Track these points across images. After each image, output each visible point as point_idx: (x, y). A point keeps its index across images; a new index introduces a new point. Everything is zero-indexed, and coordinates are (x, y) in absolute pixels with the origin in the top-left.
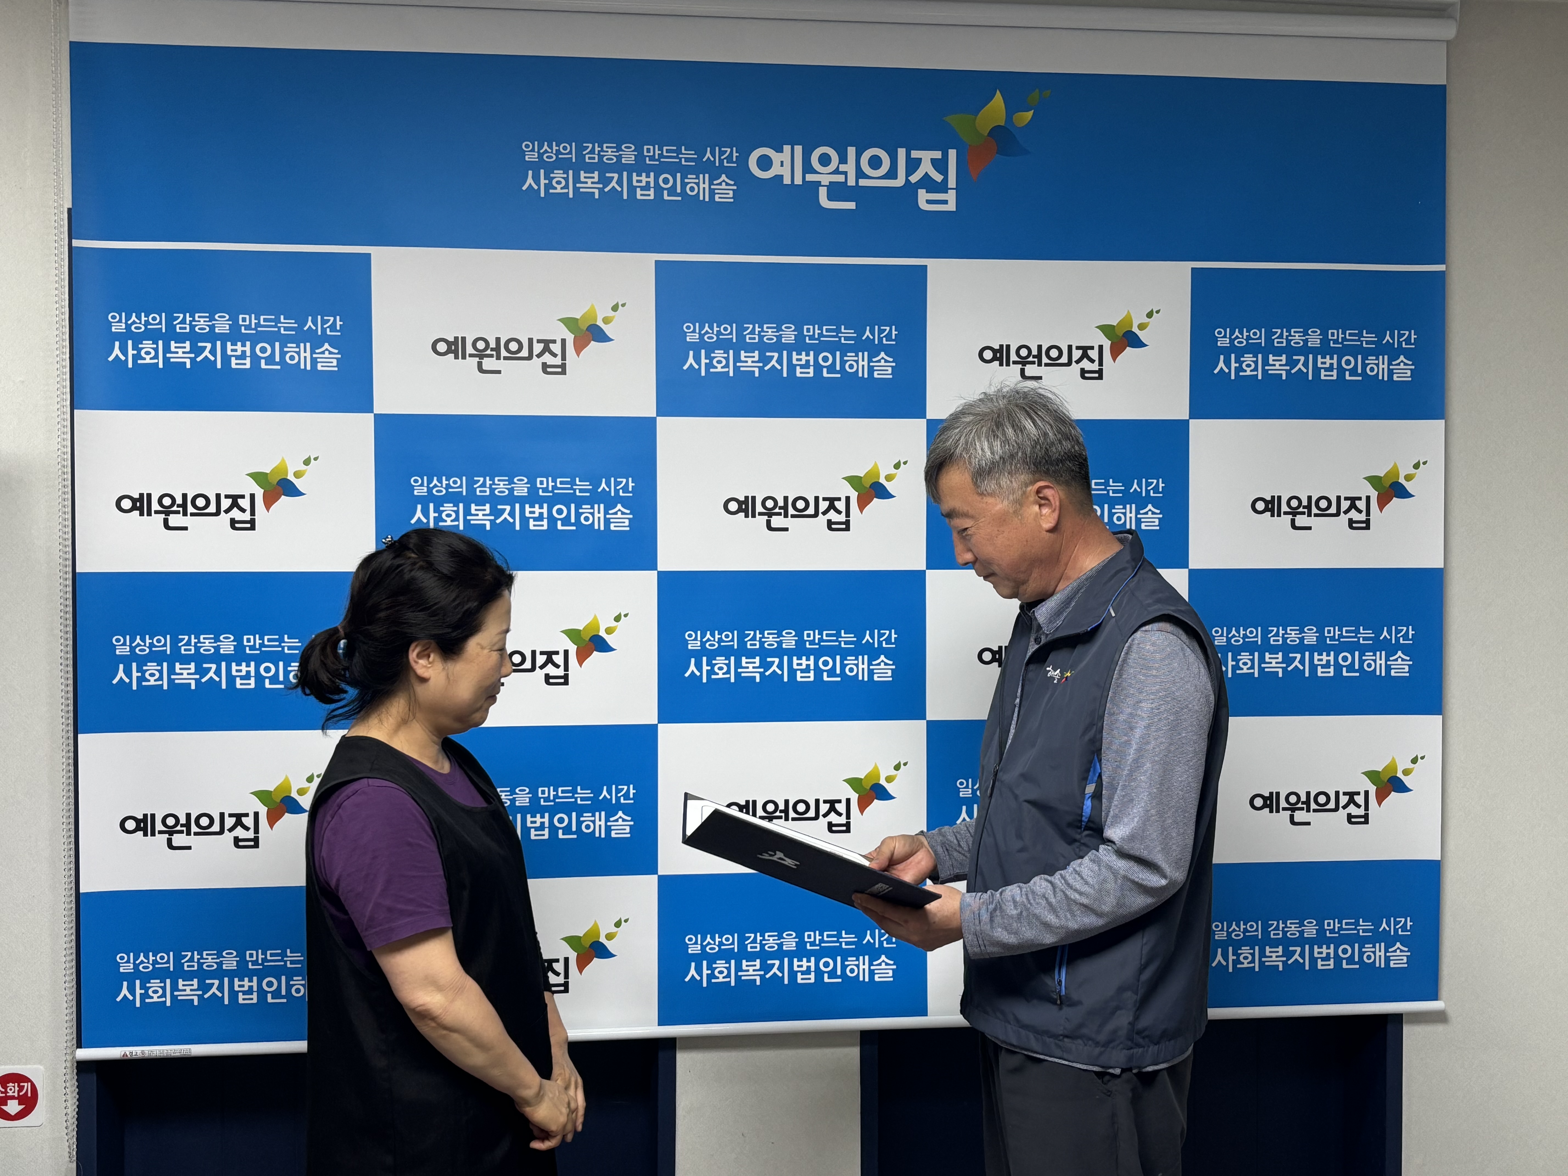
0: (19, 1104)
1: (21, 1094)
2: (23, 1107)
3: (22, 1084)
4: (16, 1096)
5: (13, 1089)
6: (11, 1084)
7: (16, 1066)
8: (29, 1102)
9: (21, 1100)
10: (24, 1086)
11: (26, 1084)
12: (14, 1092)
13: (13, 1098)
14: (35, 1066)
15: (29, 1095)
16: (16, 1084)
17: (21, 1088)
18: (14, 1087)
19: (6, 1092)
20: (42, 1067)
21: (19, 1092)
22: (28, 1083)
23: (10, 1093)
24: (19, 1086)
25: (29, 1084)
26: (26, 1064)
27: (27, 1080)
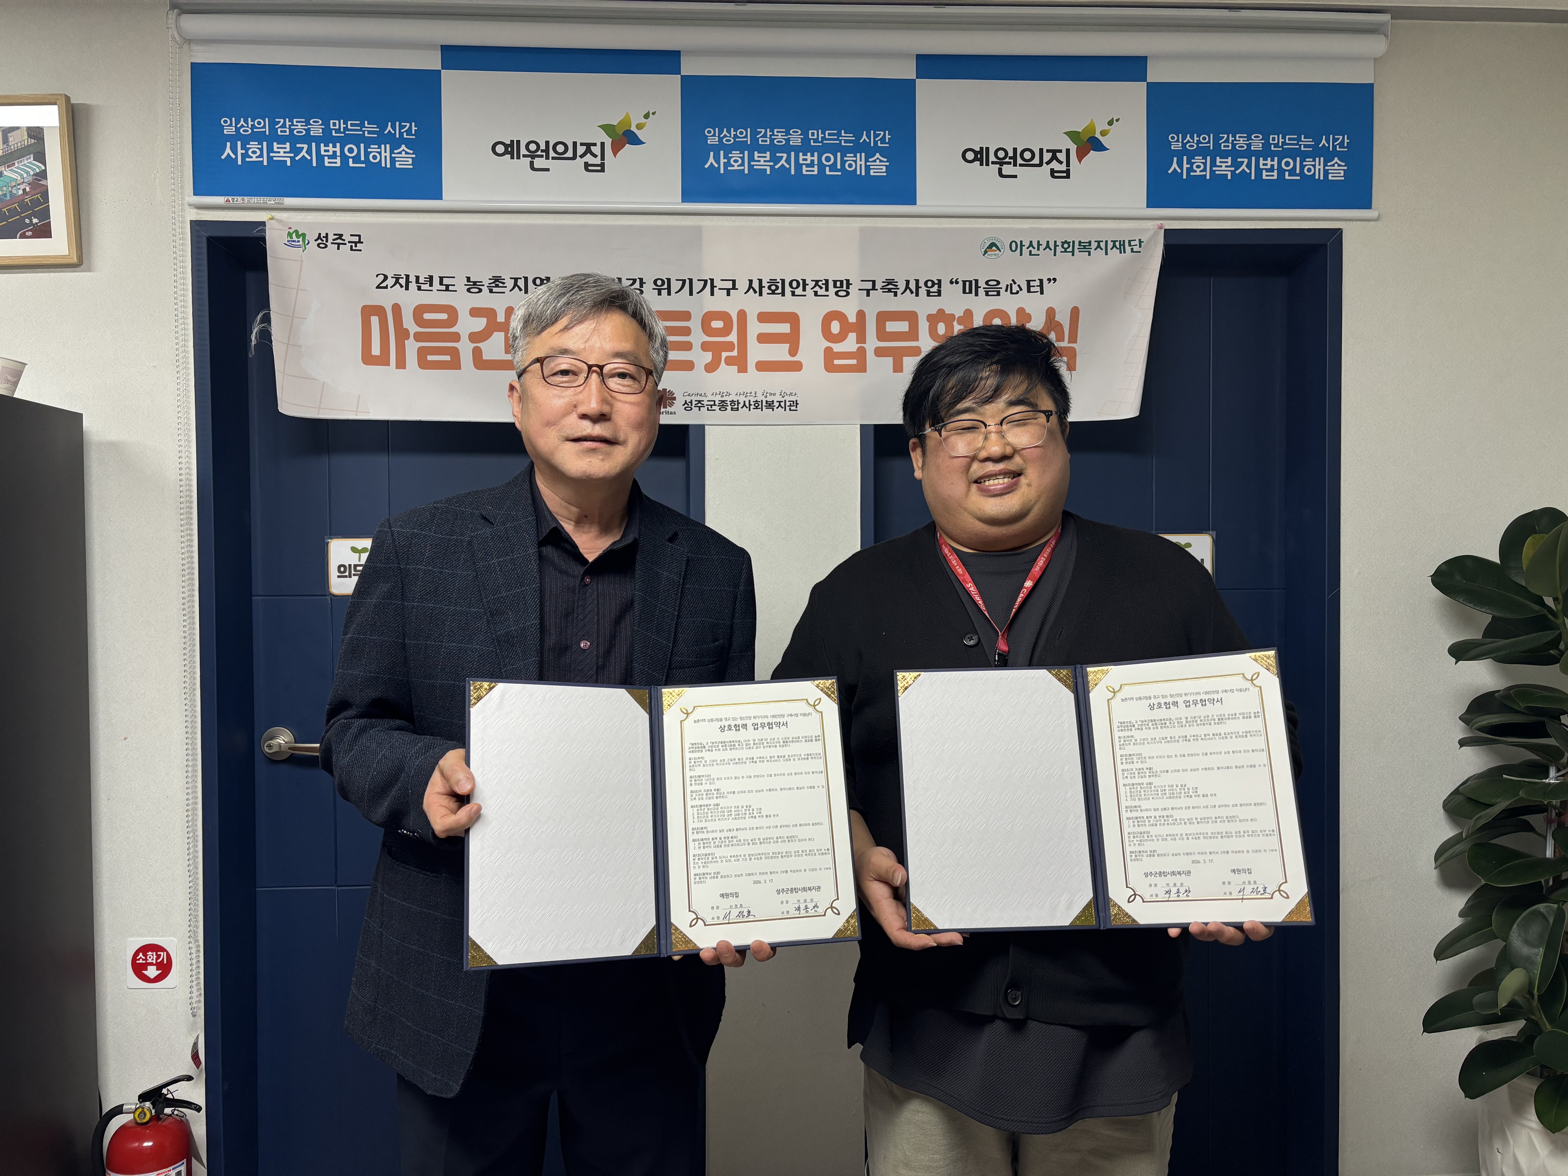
0: (157, 970)
1: (159, 961)
2: (160, 972)
3: (159, 953)
4: (155, 963)
5: (152, 957)
6: (150, 953)
7: (154, 938)
8: (165, 968)
9: (159, 966)
10: (160, 955)
11: (162, 953)
12: (153, 960)
13: (151, 964)
14: (170, 938)
15: (165, 962)
16: (154, 953)
17: (158, 956)
18: (153, 955)
19: (146, 959)
20: (175, 939)
21: (157, 959)
22: (163, 952)
23: (150, 961)
24: (156, 954)
25: (165, 953)
26: (162, 936)
27: (163, 950)
